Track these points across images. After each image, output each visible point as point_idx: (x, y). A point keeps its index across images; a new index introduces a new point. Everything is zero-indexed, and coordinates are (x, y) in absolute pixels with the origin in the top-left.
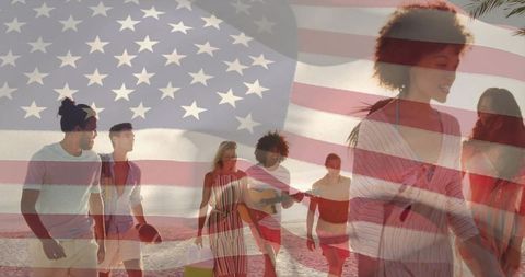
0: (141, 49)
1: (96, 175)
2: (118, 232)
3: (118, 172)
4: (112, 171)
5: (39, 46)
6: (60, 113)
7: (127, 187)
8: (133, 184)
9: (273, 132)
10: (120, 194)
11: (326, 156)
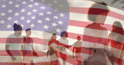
0: (33, 12)
1: (22, 41)
2: (28, 54)
3: (28, 40)
4: (26, 40)
5: (10, 11)
6: (14, 27)
7: (30, 43)
8: (31, 43)
9: (65, 31)
10: (29, 45)
11: (77, 36)
